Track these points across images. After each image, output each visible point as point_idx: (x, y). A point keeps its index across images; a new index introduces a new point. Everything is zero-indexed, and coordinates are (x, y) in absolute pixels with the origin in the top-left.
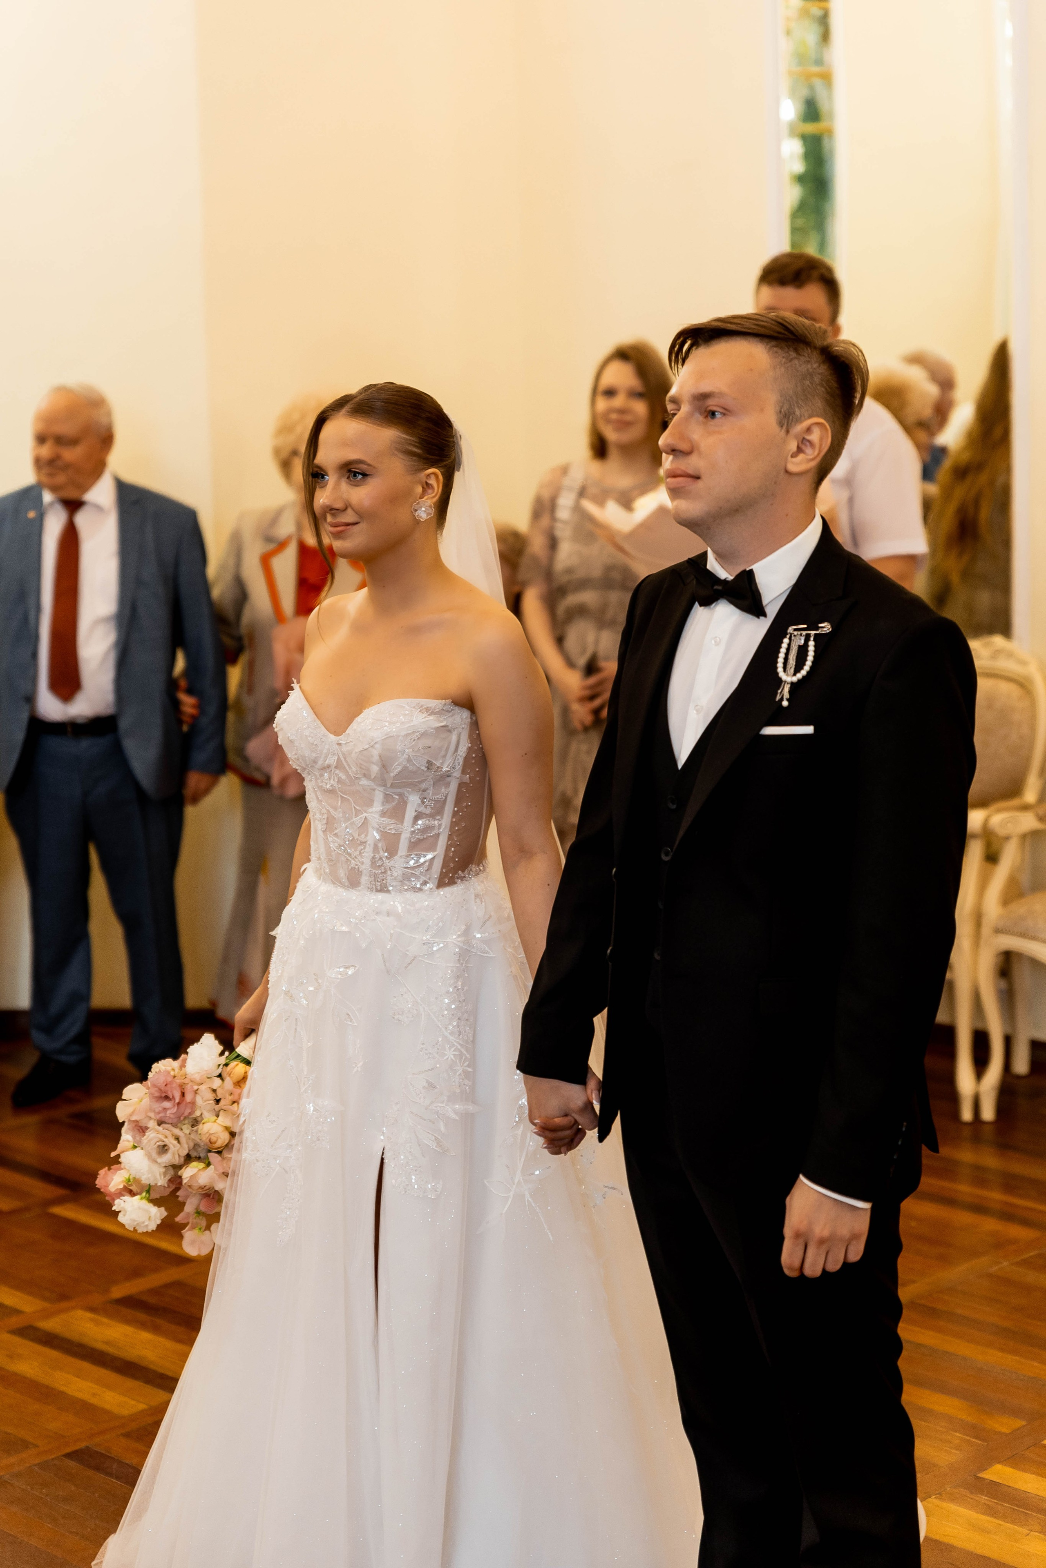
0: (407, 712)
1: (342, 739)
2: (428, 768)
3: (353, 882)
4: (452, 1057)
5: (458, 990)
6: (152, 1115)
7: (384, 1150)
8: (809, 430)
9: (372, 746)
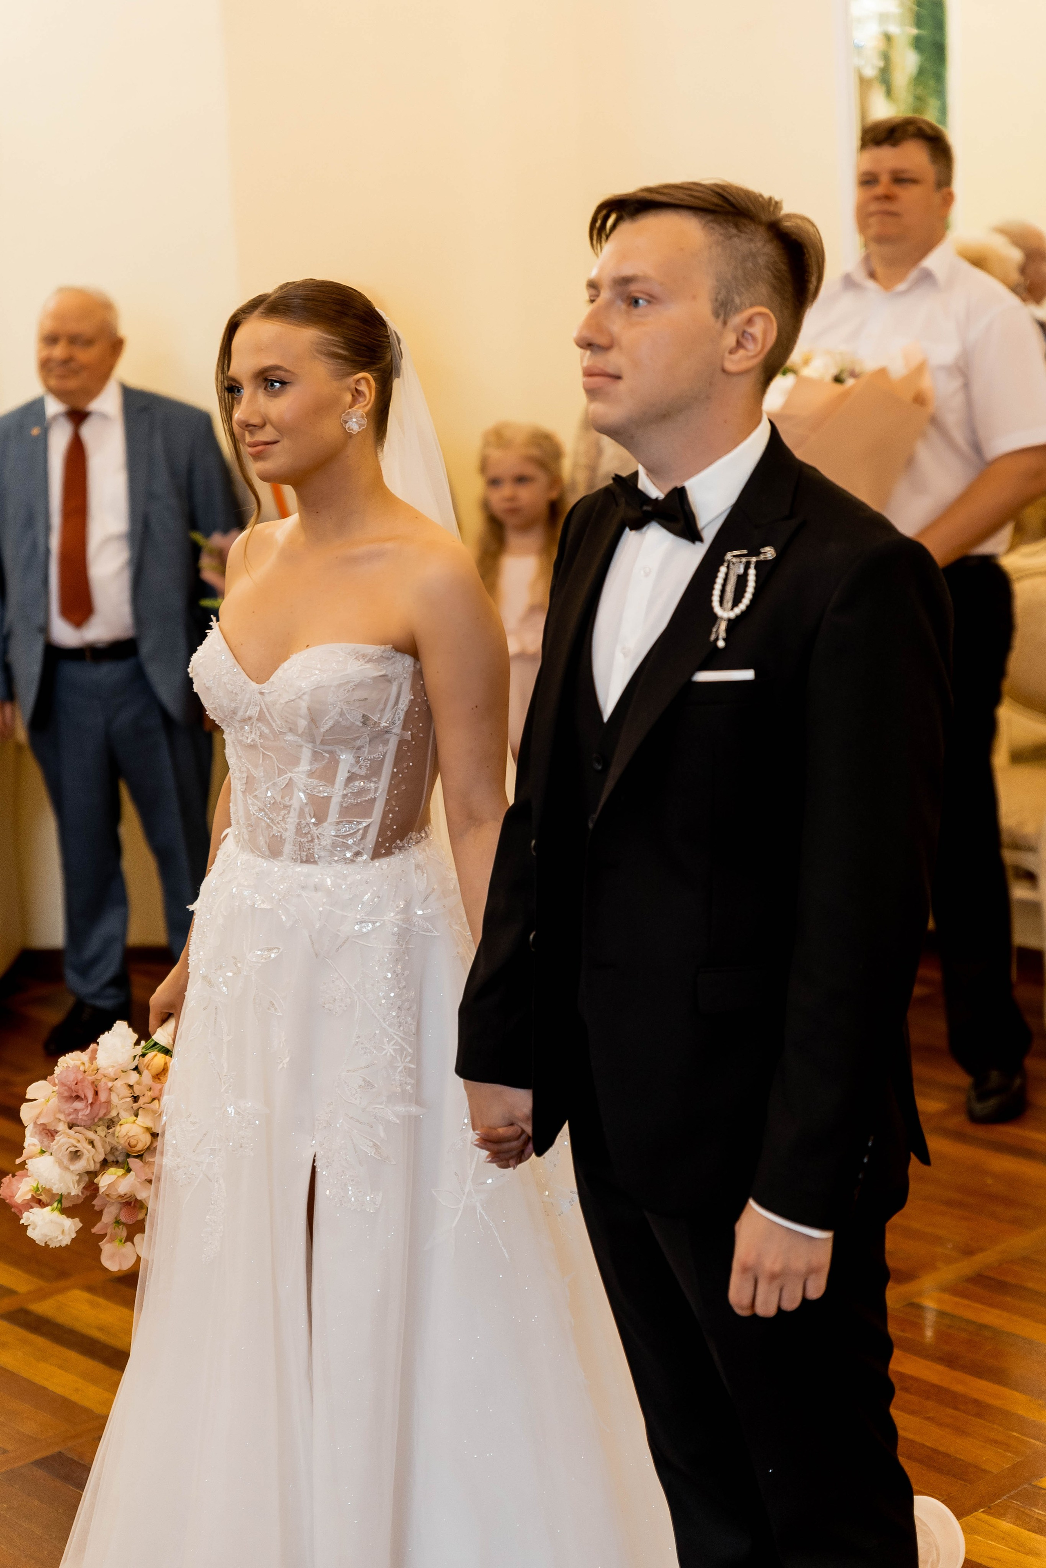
0: (341, 659)
1: (265, 687)
2: (364, 723)
3: (274, 852)
4: (392, 1051)
5: (397, 975)
6: (62, 1117)
7: (315, 1156)
8: (750, 321)
9: (299, 698)
